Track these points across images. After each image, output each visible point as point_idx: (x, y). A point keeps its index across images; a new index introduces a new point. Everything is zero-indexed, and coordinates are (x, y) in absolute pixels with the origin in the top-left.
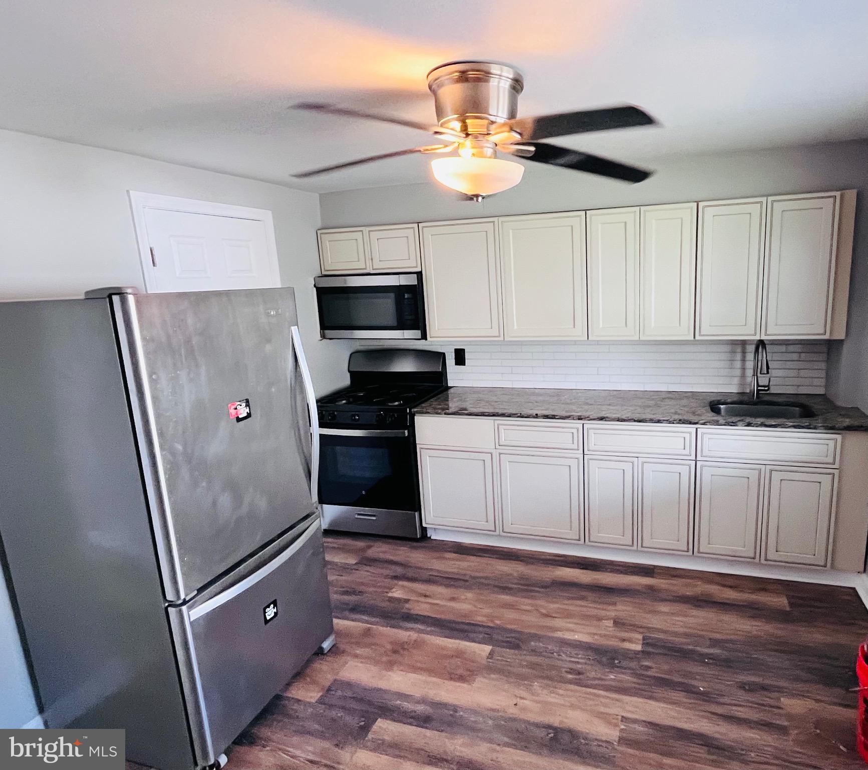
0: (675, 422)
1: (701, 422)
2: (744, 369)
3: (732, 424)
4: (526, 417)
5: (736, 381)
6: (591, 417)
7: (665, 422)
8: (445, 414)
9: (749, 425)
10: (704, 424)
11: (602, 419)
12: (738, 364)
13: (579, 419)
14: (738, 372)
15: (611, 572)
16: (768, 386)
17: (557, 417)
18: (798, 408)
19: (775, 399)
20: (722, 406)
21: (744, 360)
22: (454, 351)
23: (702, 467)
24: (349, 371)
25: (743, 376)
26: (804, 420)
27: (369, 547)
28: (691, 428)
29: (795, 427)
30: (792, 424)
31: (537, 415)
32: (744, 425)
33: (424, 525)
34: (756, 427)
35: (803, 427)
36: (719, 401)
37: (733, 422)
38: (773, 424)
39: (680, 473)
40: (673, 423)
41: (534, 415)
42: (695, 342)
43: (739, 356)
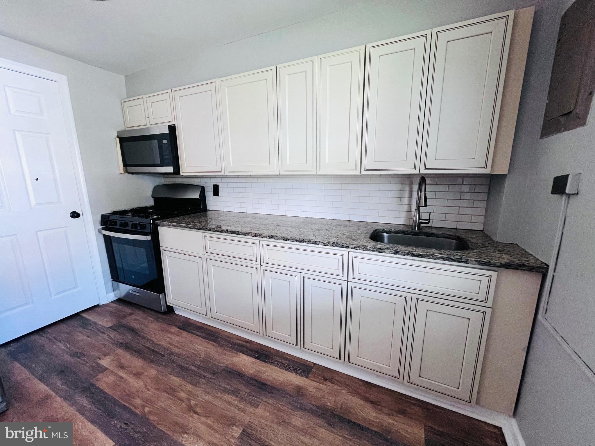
0: (329, 244)
1: (351, 246)
2: (410, 205)
3: (380, 251)
4: (220, 232)
5: (403, 214)
6: (264, 235)
7: (321, 243)
8: (173, 225)
9: (396, 252)
10: (354, 248)
11: (271, 237)
12: (406, 201)
13: (255, 236)
14: (405, 208)
15: (276, 365)
16: (429, 220)
17: (240, 233)
18: (455, 241)
19: (435, 231)
20: (385, 234)
21: (410, 198)
22: (212, 186)
23: (352, 287)
24: (153, 197)
25: (410, 211)
26: (455, 253)
27: (132, 314)
28: (344, 252)
29: (443, 259)
30: (440, 255)
31: (227, 230)
32: (391, 252)
33: (168, 304)
34: (404, 255)
35: (454, 260)
36: (384, 230)
37: (380, 249)
38: (421, 254)
39: (334, 291)
40: (328, 245)
41: (226, 230)
42: (361, 176)
43: (407, 194)
